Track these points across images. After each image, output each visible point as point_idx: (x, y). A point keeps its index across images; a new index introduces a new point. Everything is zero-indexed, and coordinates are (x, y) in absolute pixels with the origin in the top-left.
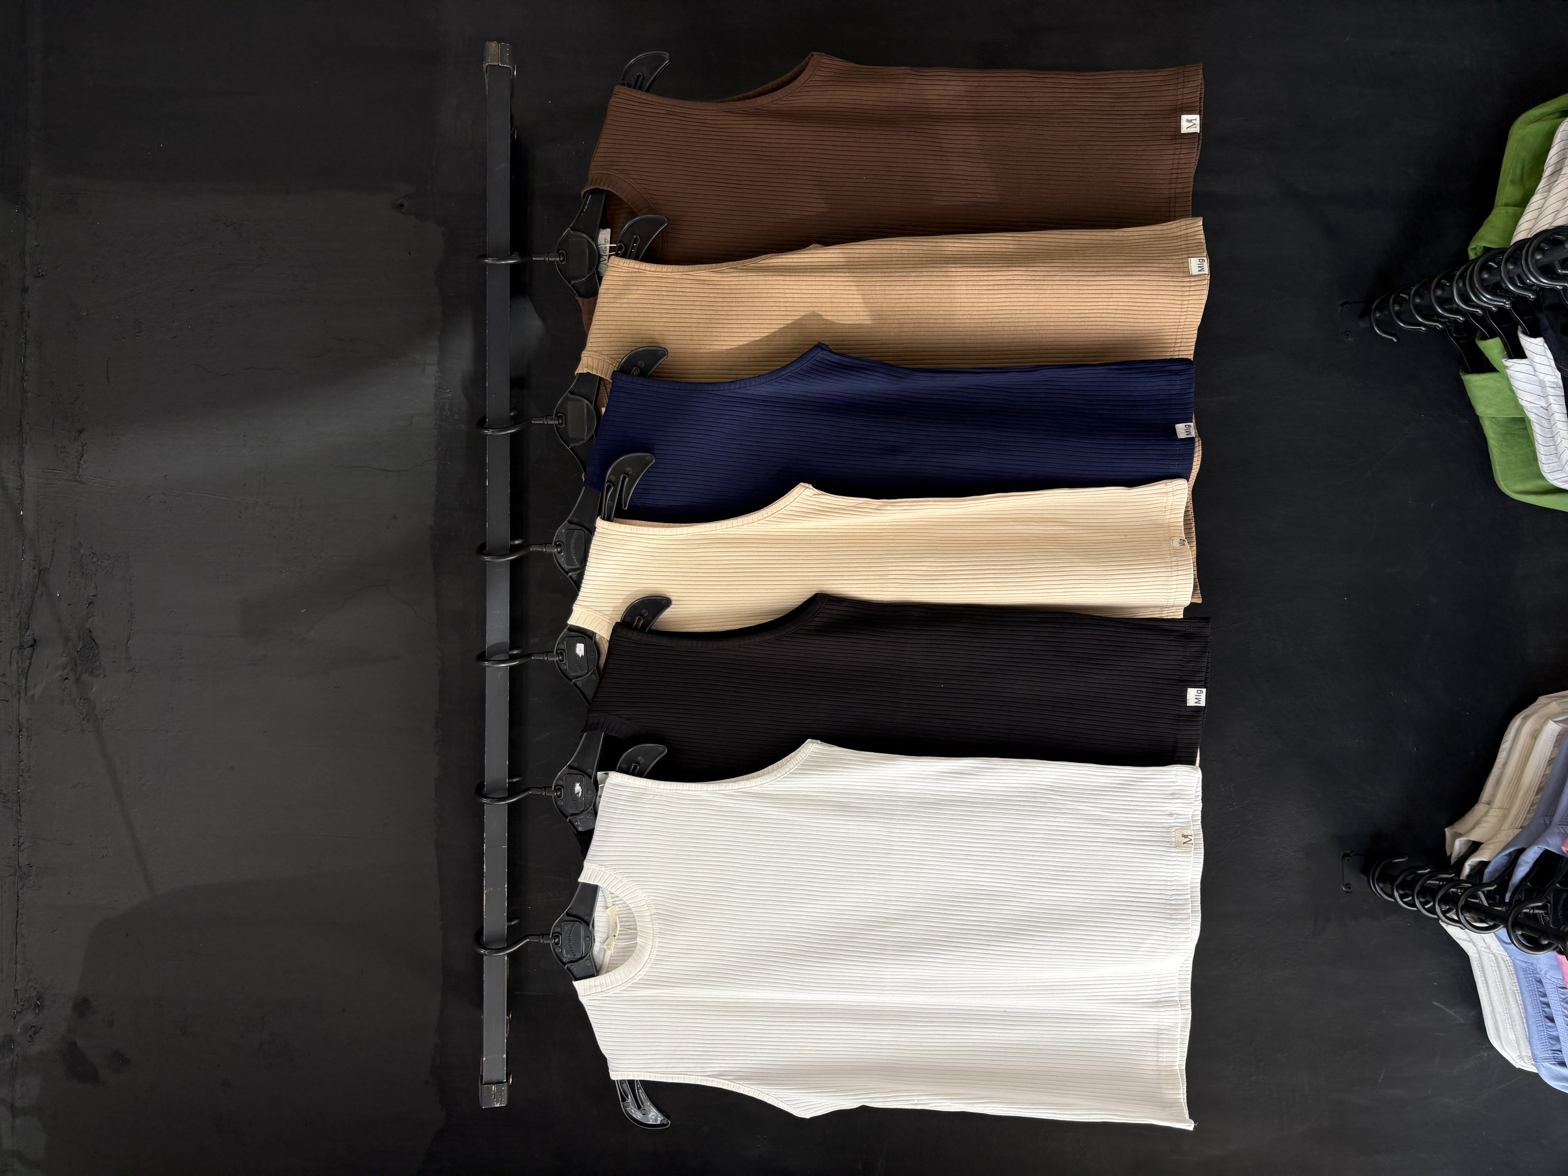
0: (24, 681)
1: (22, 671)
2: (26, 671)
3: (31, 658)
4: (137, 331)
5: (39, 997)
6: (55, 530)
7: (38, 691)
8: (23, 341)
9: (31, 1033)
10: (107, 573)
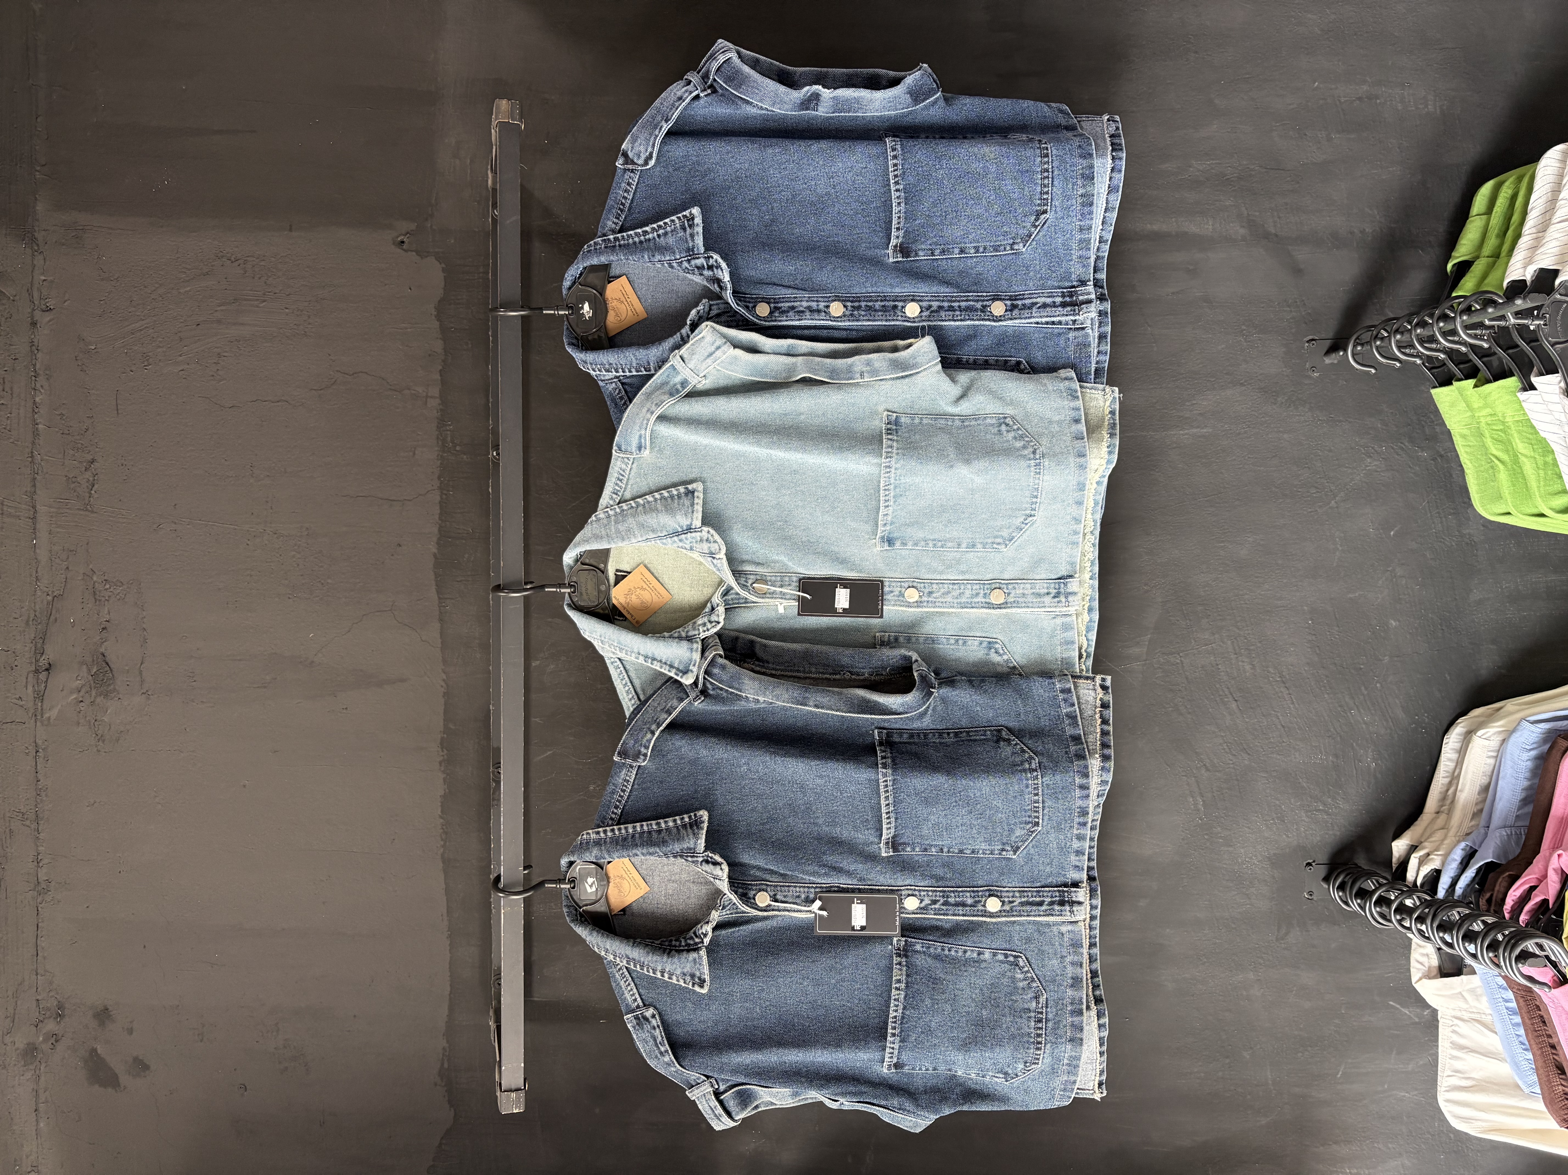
0: (40, 704)
1: (38, 694)
2: (42, 694)
3: (46, 682)
4: (146, 363)
5: (60, 1006)
6: (68, 558)
7: (53, 714)
8: (33, 374)
9: (53, 1040)
10: (119, 600)
